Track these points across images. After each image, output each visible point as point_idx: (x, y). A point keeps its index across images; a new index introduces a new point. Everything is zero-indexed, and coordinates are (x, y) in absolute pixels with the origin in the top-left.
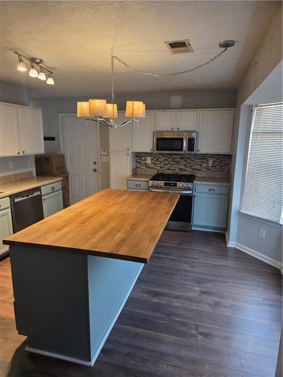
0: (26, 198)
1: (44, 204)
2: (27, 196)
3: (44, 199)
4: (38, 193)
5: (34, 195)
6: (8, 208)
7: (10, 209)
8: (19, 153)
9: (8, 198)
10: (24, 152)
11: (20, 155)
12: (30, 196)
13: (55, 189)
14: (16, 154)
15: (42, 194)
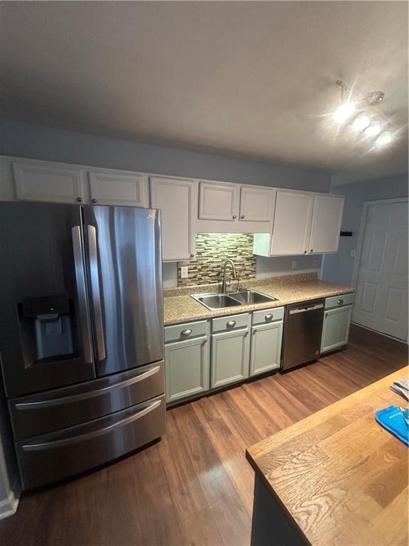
0: (304, 310)
1: (325, 321)
2: (306, 309)
3: (327, 315)
4: (321, 306)
5: (315, 308)
6: (281, 320)
7: (282, 321)
8: (306, 252)
9: (283, 308)
10: (312, 251)
11: (307, 254)
12: (309, 309)
13: (344, 303)
14: (301, 253)
15: (326, 307)
